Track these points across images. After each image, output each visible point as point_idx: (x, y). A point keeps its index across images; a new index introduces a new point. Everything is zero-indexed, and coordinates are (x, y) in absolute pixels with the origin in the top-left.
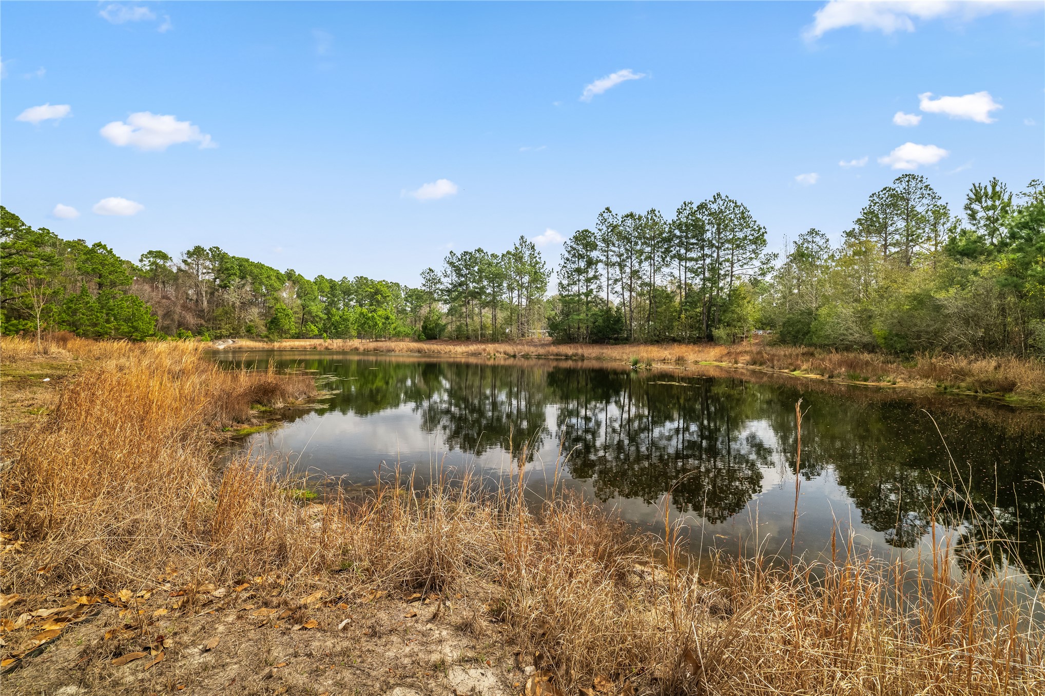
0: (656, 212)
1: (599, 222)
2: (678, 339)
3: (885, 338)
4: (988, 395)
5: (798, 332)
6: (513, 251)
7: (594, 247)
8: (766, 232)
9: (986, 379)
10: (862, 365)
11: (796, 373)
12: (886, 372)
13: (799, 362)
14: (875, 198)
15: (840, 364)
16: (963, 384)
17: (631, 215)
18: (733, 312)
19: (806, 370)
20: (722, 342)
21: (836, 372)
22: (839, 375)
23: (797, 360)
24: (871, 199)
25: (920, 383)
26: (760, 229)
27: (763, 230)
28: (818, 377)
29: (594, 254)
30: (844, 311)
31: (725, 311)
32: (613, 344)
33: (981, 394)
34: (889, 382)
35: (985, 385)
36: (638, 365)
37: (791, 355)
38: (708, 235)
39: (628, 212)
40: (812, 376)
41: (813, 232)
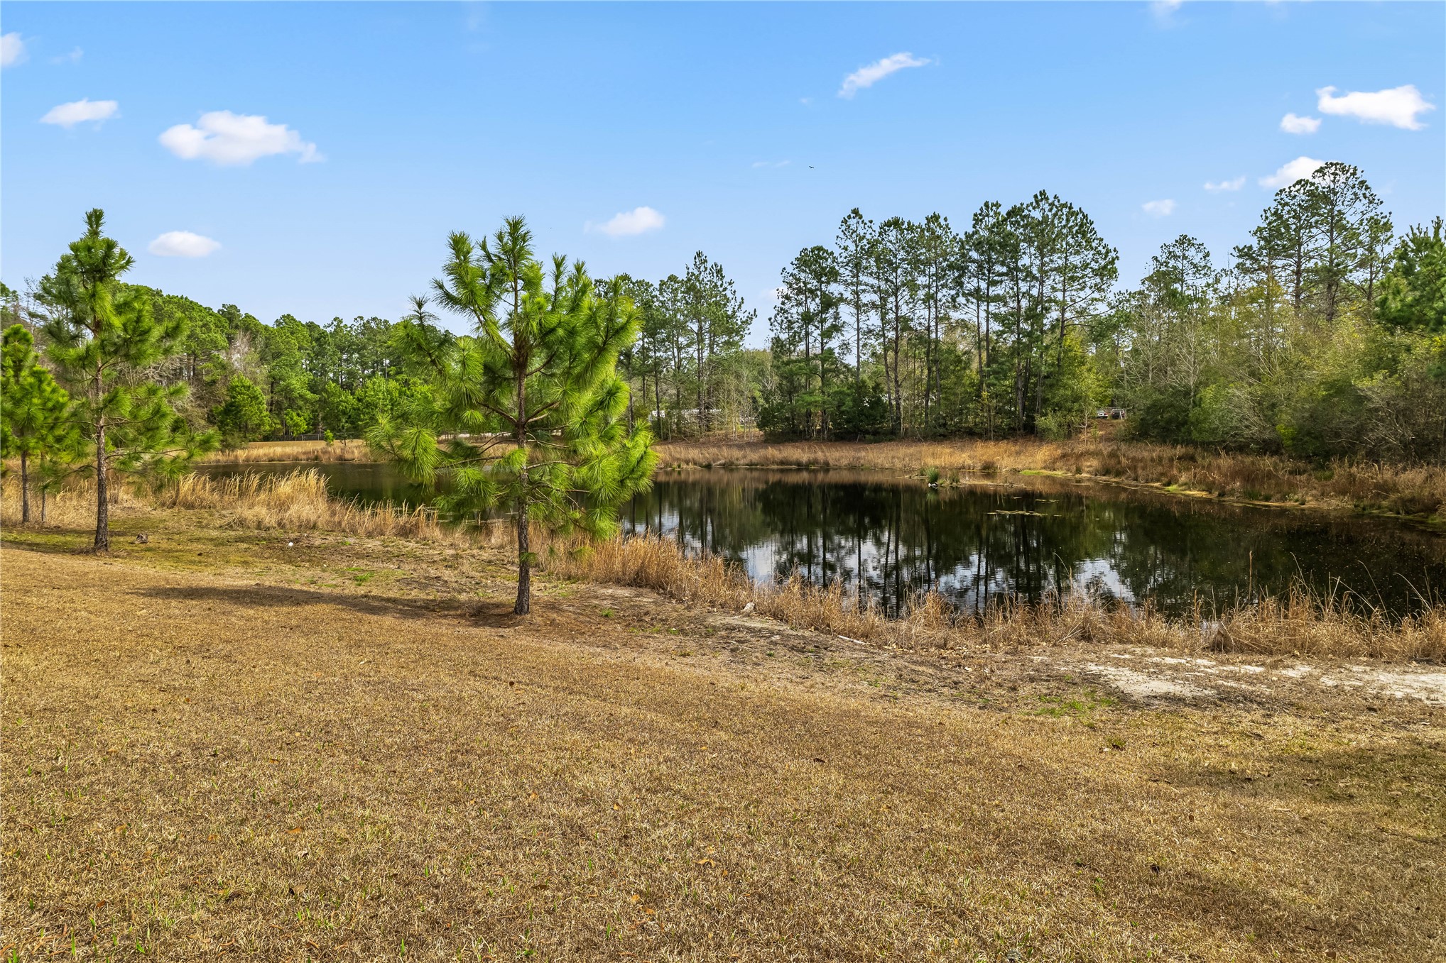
0: (941, 220)
1: (841, 235)
2: (977, 430)
3: (1293, 439)
4: (1411, 517)
5: (1169, 421)
6: (682, 276)
7: (833, 275)
8: (1117, 258)
9: (1410, 497)
10: (1263, 478)
11: (1172, 488)
12: (1293, 487)
13: (1175, 472)
14: (1283, 196)
15: (1235, 475)
16: (1385, 503)
17: (896, 223)
18: (1065, 387)
19: (1186, 484)
20: (1052, 437)
21: (1228, 488)
22: (1232, 492)
23: (1171, 467)
24: (1278, 197)
25: (1334, 502)
26: (1108, 252)
27: (1113, 254)
28: (1204, 494)
29: (835, 289)
30: (1238, 393)
31: (1051, 386)
32: (870, 442)
33: (1403, 516)
34: (1297, 501)
35: (1408, 504)
36: (939, 482)
37: (1160, 459)
38: (1024, 261)
39: (889, 217)
40: (1195, 493)
41: (1184, 241)
